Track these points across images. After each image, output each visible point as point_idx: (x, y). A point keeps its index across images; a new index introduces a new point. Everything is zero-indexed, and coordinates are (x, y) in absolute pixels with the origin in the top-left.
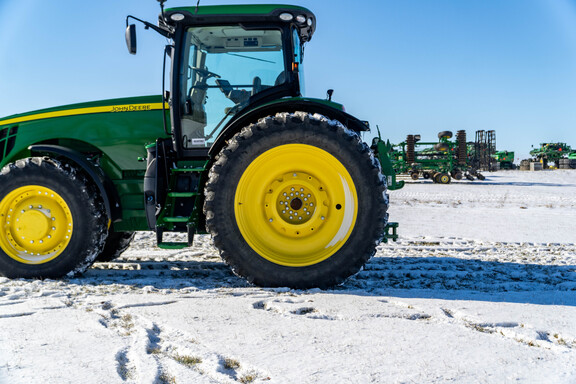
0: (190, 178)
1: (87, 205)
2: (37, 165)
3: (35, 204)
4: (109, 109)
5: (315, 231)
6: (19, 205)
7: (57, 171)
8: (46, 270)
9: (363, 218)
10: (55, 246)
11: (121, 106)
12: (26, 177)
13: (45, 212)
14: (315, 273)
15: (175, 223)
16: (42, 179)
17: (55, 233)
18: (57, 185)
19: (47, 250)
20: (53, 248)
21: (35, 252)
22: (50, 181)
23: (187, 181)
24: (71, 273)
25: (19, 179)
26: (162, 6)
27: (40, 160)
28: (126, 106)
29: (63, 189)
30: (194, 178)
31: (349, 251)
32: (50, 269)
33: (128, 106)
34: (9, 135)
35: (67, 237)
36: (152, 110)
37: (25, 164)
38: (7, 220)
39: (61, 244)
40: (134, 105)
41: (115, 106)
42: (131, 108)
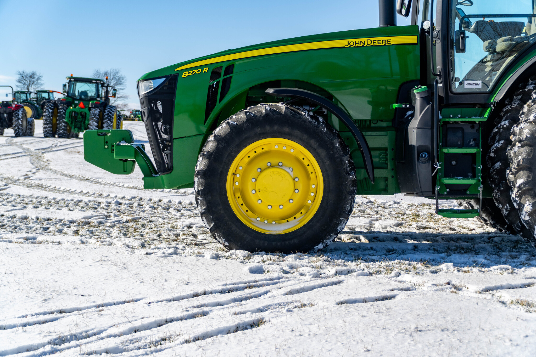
0: (462, 129)
1: (342, 162)
2: (280, 113)
3: (275, 161)
4: (342, 43)
6: (250, 163)
7: (305, 121)
8: (291, 242)
10: (296, 212)
11: (357, 40)
12: (268, 128)
13: (289, 171)
15: (447, 186)
16: (287, 129)
17: (298, 197)
18: (305, 137)
19: (285, 218)
20: (293, 215)
21: (271, 220)
22: (297, 132)
23: (460, 134)
24: (320, 246)
25: (259, 130)
27: (282, 106)
28: (363, 40)
29: (313, 143)
30: (468, 129)
32: (296, 241)
33: (365, 39)
34: (224, 76)
35: (309, 202)
36: (393, 45)
37: (264, 111)
38: (235, 180)
39: (302, 211)
40: (372, 39)
41: (350, 40)
42: (369, 42)
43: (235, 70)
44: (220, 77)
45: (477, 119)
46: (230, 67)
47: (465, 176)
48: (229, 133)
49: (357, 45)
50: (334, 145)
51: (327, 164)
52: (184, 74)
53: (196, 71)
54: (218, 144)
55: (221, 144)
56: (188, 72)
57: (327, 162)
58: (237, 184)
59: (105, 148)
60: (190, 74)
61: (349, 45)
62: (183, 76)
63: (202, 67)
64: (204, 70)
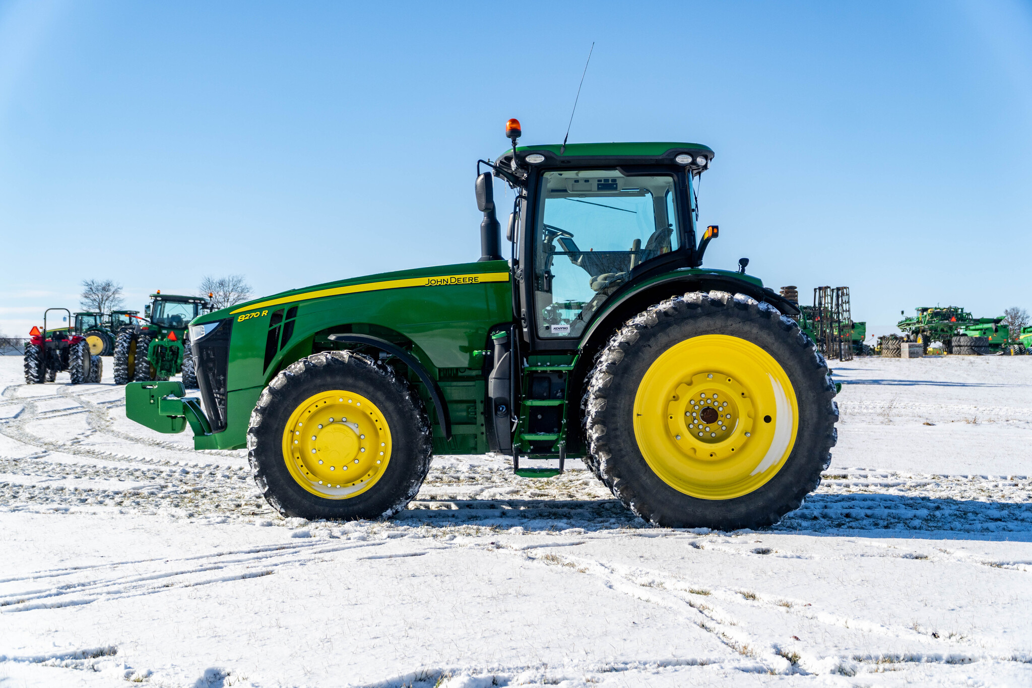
0: (549, 380)
1: (412, 417)
2: (342, 363)
3: (338, 416)
4: (422, 281)
5: (737, 452)
6: (313, 417)
7: (370, 371)
8: (356, 508)
9: (806, 434)
10: (363, 474)
11: (439, 278)
12: (329, 379)
13: (353, 427)
14: (742, 509)
15: (531, 442)
16: (350, 381)
17: (364, 457)
18: (371, 389)
19: (351, 481)
20: (359, 477)
21: (334, 483)
22: (361, 384)
23: (546, 384)
24: (389, 512)
25: (318, 381)
26: (514, 144)
27: (345, 354)
28: (446, 278)
29: (379, 395)
30: (555, 380)
31: (788, 478)
32: (361, 506)
33: (449, 277)
34: (286, 319)
35: (379, 462)
36: (481, 283)
37: (325, 361)
38: (295, 438)
39: (370, 472)
40: (457, 277)
41: (431, 278)
42: (453, 280)
43: (299, 312)
44: (281, 321)
45: (564, 368)
46: (293, 310)
47: (549, 431)
48: (285, 385)
49: (439, 283)
50: (402, 397)
51: (396, 419)
52: (240, 318)
53: (253, 314)
54: (273, 398)
55: (276, 397)
56: (244, 316)
57: (396, 417)
58: (296, 442)
59: (151, 403)
60: (247, 318)
61: (430, 284)
62: (239, 321)
63: (261, 310)
64: (263, 313)
